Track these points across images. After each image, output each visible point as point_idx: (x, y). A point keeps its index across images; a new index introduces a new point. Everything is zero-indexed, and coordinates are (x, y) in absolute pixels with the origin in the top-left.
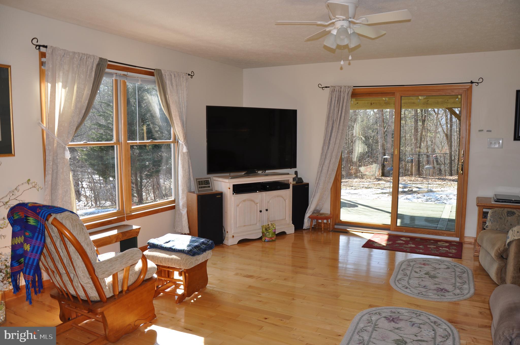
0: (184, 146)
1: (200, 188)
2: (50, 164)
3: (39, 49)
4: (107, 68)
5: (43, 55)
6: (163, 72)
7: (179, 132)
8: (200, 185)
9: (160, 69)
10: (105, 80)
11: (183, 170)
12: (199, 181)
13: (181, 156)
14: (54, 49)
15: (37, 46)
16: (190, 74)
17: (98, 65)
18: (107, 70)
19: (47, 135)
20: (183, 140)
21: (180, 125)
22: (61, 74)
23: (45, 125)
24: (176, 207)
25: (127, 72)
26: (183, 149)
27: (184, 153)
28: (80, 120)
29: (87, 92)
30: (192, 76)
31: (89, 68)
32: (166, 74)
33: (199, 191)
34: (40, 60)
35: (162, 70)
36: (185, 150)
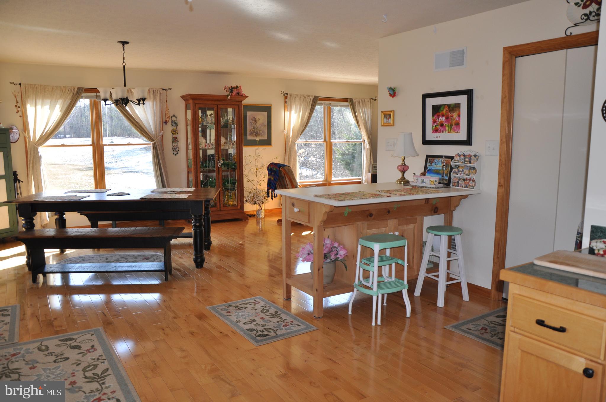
0: (368, 144)
1: (374, 170)
2: (288, 151)
3: (285, 95)
4: (319, 100)
5: (286, 98)
6: (353, 99)
7: (364, 135)
8: (374, 168)
9: (351, 98)
10: (318, 107)
11: (366, 159)
12: (374, 166)
13: (366, 150)
14: (291, 95)
15: (283, 94)
16: (374, 98)
17: (313, 100)
18: (319, 102)
19: (287, 137)
20: (367, 141)
21: (364, 131)
22: (294, 106)
23: (286, 132)
24: (361, 182)
25: (331, 101)
26: (367, 146)
27: (367, 149)
28: (303, 129)
29: (307, 114)
30: (375, 100)
31: (309, 102)
32: (356, 101)
33: (373, 172)
34: (285, 100)
35: (353, 98)
36: (368, 146)
